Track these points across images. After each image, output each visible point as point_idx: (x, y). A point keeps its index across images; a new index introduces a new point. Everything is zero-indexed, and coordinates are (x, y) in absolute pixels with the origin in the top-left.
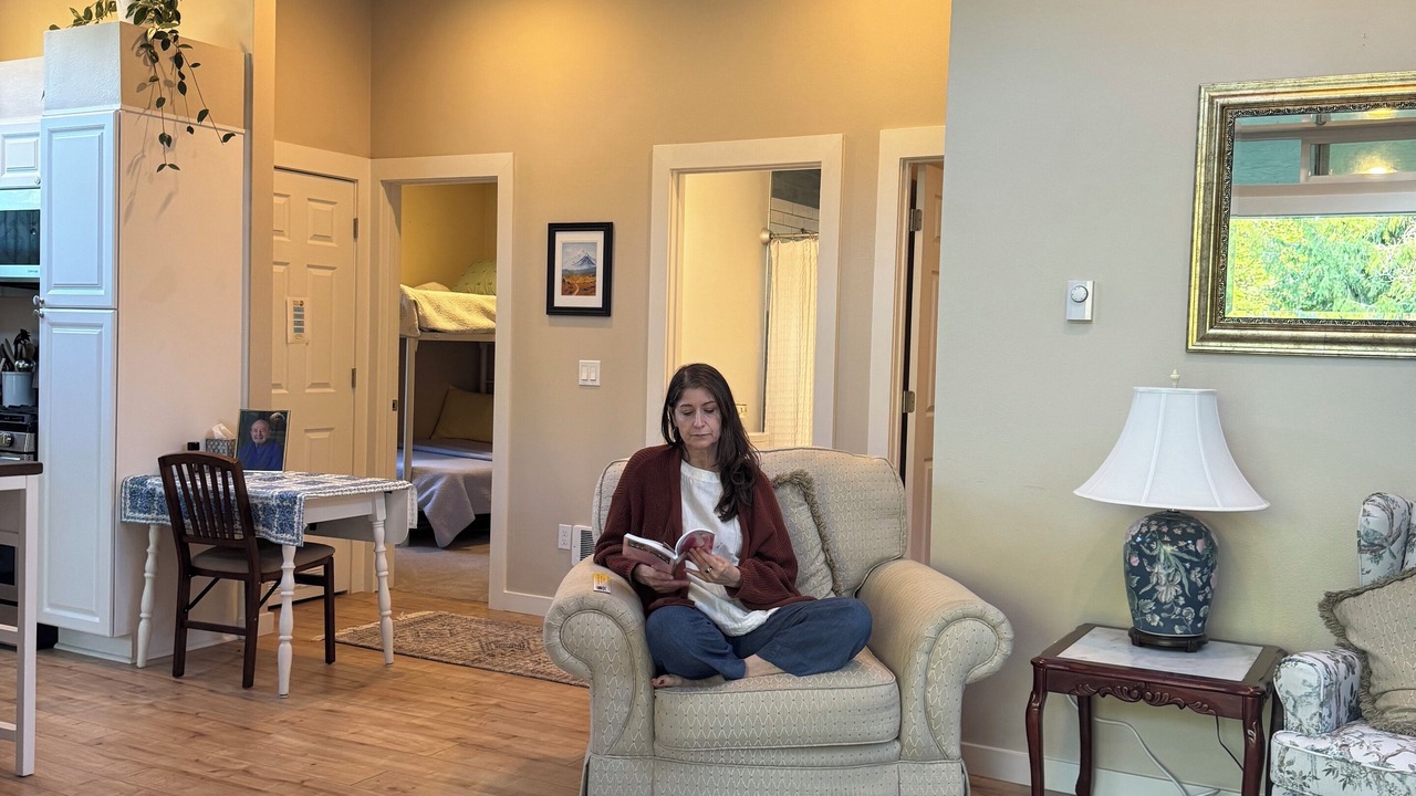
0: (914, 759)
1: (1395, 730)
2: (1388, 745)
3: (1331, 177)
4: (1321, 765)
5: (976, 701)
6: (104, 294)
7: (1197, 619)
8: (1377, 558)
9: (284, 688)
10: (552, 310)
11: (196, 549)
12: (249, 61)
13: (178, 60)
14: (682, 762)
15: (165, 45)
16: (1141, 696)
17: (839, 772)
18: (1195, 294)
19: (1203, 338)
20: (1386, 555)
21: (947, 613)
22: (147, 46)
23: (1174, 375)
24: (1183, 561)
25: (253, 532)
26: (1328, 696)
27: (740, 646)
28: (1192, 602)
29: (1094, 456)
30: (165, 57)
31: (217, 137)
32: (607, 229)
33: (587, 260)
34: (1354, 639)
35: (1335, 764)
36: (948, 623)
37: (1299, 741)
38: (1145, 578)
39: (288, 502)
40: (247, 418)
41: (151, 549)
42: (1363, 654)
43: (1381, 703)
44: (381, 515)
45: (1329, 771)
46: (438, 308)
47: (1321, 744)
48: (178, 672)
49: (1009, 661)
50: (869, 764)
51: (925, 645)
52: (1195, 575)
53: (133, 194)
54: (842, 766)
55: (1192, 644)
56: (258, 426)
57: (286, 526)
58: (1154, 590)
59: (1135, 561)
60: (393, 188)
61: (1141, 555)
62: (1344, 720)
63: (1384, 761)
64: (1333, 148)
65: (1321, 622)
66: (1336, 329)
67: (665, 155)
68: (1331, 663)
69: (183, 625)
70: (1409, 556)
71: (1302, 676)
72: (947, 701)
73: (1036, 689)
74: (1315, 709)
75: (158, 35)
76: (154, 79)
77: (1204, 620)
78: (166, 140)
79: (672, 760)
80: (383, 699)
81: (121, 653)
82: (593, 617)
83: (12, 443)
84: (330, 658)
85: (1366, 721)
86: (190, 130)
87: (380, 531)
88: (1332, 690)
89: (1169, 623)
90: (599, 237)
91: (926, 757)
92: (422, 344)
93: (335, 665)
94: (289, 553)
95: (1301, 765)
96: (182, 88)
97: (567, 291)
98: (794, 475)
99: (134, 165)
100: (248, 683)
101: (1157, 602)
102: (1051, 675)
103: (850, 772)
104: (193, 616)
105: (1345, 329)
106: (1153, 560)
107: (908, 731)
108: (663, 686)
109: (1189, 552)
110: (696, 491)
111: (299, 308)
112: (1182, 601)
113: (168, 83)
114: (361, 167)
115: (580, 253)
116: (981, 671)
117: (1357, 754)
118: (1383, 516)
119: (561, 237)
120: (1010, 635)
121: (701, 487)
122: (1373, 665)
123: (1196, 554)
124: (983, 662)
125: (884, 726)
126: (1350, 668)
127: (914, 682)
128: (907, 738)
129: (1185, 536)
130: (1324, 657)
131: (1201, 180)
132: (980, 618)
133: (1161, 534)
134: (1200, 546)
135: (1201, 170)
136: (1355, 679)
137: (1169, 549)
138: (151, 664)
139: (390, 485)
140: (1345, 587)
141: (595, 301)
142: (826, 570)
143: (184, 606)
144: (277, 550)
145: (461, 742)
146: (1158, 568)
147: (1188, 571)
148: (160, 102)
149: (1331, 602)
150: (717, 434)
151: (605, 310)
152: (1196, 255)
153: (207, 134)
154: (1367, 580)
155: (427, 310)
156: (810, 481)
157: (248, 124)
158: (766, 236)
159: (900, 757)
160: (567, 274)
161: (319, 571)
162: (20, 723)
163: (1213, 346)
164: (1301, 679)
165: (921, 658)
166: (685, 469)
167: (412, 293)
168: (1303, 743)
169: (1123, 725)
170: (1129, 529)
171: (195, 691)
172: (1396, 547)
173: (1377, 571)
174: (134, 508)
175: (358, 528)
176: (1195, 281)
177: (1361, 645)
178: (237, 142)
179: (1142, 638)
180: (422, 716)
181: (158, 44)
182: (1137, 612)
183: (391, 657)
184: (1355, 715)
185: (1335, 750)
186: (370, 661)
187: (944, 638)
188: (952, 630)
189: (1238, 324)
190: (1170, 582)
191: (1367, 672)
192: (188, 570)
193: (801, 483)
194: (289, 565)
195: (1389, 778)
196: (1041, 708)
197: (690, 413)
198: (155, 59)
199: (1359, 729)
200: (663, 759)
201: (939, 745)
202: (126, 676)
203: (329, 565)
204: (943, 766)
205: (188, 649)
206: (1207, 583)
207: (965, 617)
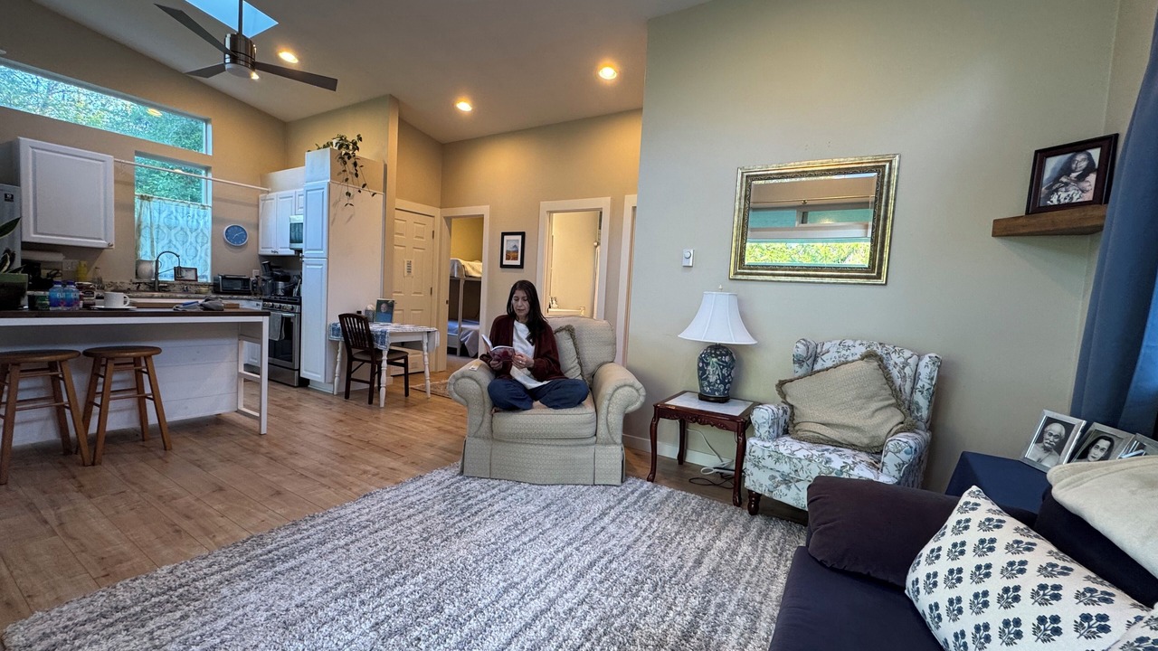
0: (602, 444)
1: (801, 439)
2: (796, 445)
3: (808, 225)
4: (767, 453)
5: (629, 421)
6: (323, 253)
7: (725, 389)
8: (801, 366)
9: (382, 405)
10: (502, 266)
11: (354, 351)
12: (385, 166)
13: (355, 164)
14: (504, 441)
15: (349, 158)
16: (696, 421)
17: (569, 448)
18: (733, 255)
19: (736, 274)
20: (805, 365)
21: (619, 384)
22: (342, 158)
23: (720, 287)
24: (719, 365)
25: (373, 345)
26: (773, 423)
27: (534, 395)
28: (722, 382)
29: (686, 323)
30: (350, 163)
31: (370, 195)
32: (523, 234)
33: (515, 246)
34: (789, 400)
35: (772, 453)
36: (618, 388)
37: (758, 442)
38: (704, 373)
39: (384, 333)
40: (379, 303)
41: (339, 350)
42: (792, 407)
43: (797, 428)
44: (426, 341)
45: (769, 456)
46: (473, 268)
47: (767, 444)
48: (347, 396)
49: (644, 405)
50: (582, 445)
51: (608, 397)
52: (724, 371)
53: (335, 215)
54: (570, 446)
55: (723, 400)
56: (384, 305)
57: (383, 343)
58: (707, 377)
59: (701, 365)
60: (448, 220)
61: (703, 362)
62: (781, 434)
63: (793, 453)
64: (810, 213)
65: (776, 392)
66: (790, 270)
67: (545, 205)
68: (775, 410)
69: (349, 380)
70: (815, 366)
71: (762, 414)
72: (616, 420)
73: (655, 417)
74: (767, 429)
75: (346, 154)
76: (345, 171)
77: (728, 390)
78: (348, 194)
79: (500, 441)
80: (419, 411)
81: (329, 389)
82: (468, 380)
83: (293, 309)
84: (407, 394)
85: (790, 435)
86: (360, 191)
87: (425, 347)
88: (775, 421)
89: (713, 391)
90: (520, 237)
91: (607, 444)
92: (466, 281)
93: (409, 398)
94: (385, 353)
95: (759, 453)
96: (357, 175)
97: (508, 258)
98: (567, 326)
99: (336, 203)
100: (370, 402)
101: (709, 382)
102: (663, 412)
103: (573, 448)
104: (353, 376)
105: (793, 270)
106: (708, 364)
107: (599, 432)
108: (496, 411)
109: (722, 362)
110: (519, 332)
111: (409, 263)
112: (718, 382)
113: (351, 173)
114: (437, 212)
115: (512, 244)
116: (631, 408)
117: (782, 449)
118: (805, 348)
119: (506, 237)
120: (644, 394)
121: (521, 330)
122: (795, 411)
123: (725, 362)
124: (632, 405)
125: (589, 431)
126: (785, 412)
127: (603, 411)
128: (599, 435)
129: (721, 355)
130: (773, 407)
131: (737, 207)
132: (631, 386)
133: (711, 354)
134: (727, 359)
135: (737, 203)
136: (787, 417)
137: (715, 360)
138: (339, 394)
139: (428, 329)
140: (788, 378)
141: (518, 262)
142: (578, 366)
143: (349, 372)
144: (381, 351)
145: (439, 429)
146: (709, 368)
147: (722, 369)
148: (347, 180)
149: (781, 384)
150: (527, 310)
151: (521, 266)
152: (734, 239)
153: (366, 193)
154: (797, 375)
155: (469, 269)
156: (573, 329)
157: (385, 191)
158: (596, 244)
159: (596, 442)
160: (508, 252)
161: (402, 361)
162: (260, 412)
163: (739, 277)
164: (761, 416)
165: (606, 402)
166: (516, 322)
167: (463, 262)
168: (760, 443)
169: (698, 433)
170: (700, 350)
171: (351, 404)
172: (809, 362)
173: (801, 372)
174: (333, 335)
175: (417, 345)
176: (733, 249)
177: (791, 403)
178: (380, 197)
179: (703, 397)
180: (430, 418)
181: (346, 157)
182: (701, 386)
183: (429, 395)
184: (786, 432)
185: (773, 447)
186: (420, 396)
187: (616, 394)
188: (620, 391)
189: (750, 267)
190: (714, 374)
191: (793, 414)
192: (351, 359)
193: (570, 330)
194: (385, 358)
195: (794, 460)
196: (656, 425)
197: (517, 300)
198: (345, 163)
199: (787, 438)
200: (497, 440)
201: (612, 438)
202: (329, 399)
203: (406, 359)
204: (613, 447)
205: (351, 389)
206: (730, 375)
207: (625, 385)
